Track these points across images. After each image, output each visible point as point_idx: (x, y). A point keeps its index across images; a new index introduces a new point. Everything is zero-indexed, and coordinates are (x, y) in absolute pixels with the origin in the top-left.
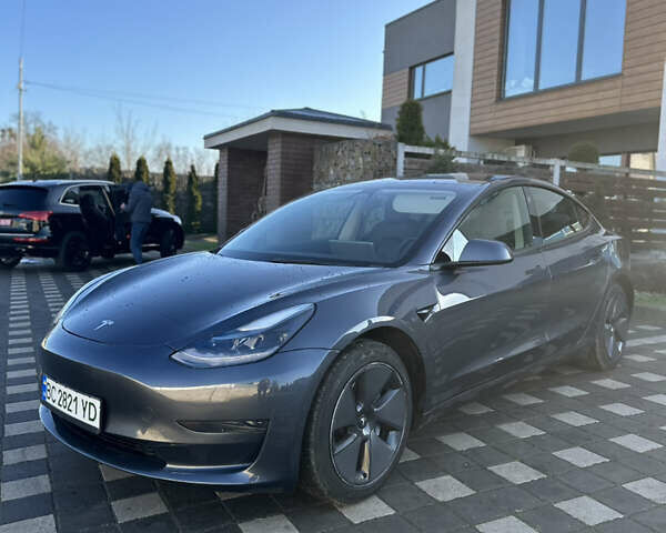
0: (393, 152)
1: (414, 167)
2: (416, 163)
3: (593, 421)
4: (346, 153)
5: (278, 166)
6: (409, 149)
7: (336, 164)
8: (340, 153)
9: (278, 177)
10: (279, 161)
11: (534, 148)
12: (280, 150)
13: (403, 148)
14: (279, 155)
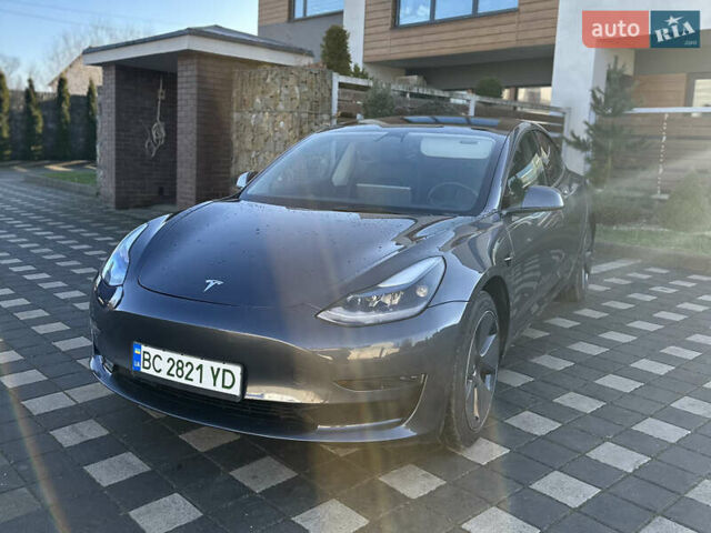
0: (329, 82)
1: (346, 98)
2: (349, 94)
3: (605, 350)
4: (277, 80)
5: (194, 91)
6: (343, 79)
7: (263, 92)
8: (268, 80)
9: (193, 103)
10: (195, 84)
11: (425, 78)
12: (195, 73)
13: (337, 79)
14: (195, 79)
